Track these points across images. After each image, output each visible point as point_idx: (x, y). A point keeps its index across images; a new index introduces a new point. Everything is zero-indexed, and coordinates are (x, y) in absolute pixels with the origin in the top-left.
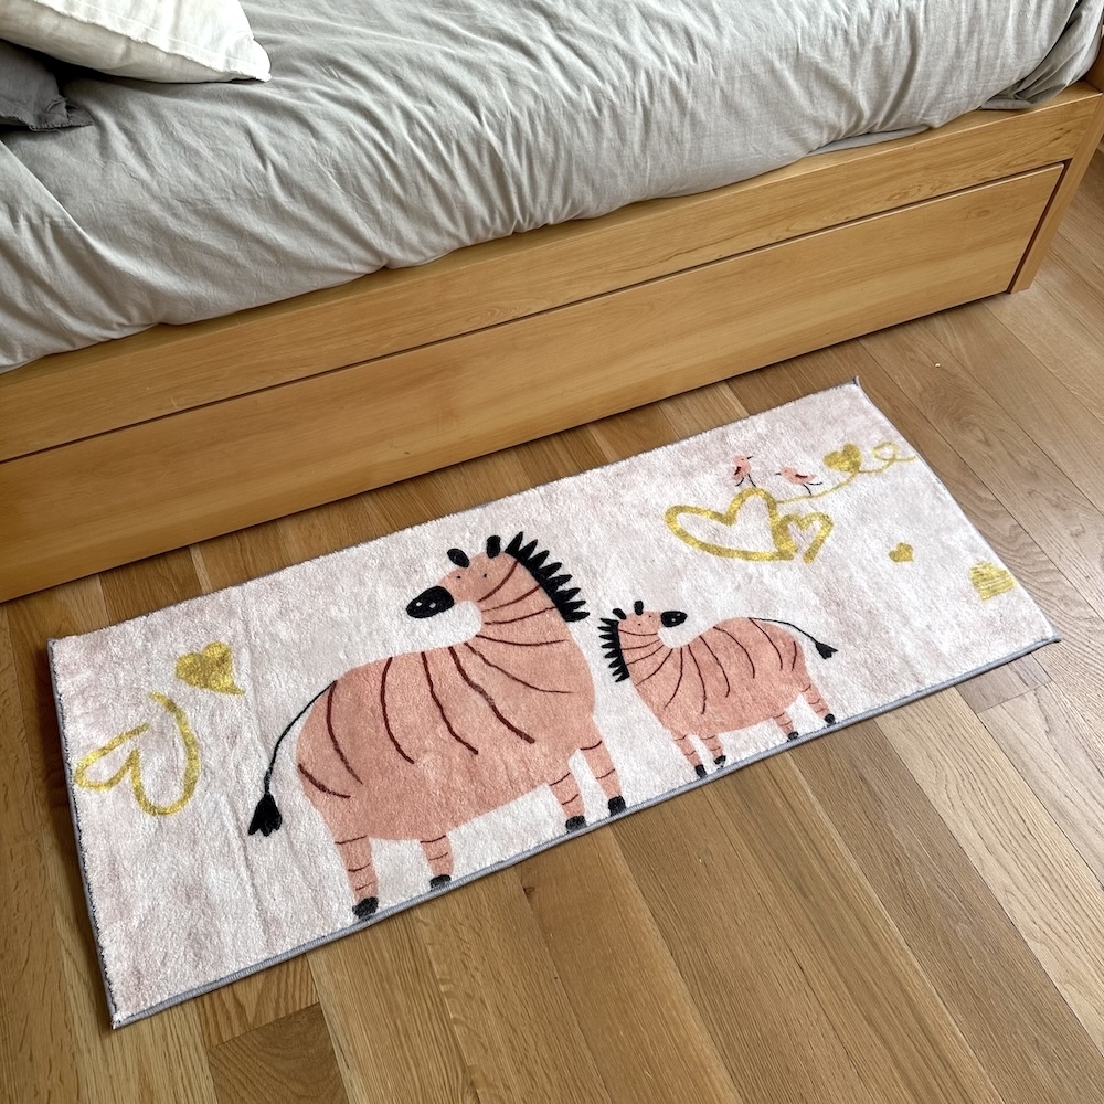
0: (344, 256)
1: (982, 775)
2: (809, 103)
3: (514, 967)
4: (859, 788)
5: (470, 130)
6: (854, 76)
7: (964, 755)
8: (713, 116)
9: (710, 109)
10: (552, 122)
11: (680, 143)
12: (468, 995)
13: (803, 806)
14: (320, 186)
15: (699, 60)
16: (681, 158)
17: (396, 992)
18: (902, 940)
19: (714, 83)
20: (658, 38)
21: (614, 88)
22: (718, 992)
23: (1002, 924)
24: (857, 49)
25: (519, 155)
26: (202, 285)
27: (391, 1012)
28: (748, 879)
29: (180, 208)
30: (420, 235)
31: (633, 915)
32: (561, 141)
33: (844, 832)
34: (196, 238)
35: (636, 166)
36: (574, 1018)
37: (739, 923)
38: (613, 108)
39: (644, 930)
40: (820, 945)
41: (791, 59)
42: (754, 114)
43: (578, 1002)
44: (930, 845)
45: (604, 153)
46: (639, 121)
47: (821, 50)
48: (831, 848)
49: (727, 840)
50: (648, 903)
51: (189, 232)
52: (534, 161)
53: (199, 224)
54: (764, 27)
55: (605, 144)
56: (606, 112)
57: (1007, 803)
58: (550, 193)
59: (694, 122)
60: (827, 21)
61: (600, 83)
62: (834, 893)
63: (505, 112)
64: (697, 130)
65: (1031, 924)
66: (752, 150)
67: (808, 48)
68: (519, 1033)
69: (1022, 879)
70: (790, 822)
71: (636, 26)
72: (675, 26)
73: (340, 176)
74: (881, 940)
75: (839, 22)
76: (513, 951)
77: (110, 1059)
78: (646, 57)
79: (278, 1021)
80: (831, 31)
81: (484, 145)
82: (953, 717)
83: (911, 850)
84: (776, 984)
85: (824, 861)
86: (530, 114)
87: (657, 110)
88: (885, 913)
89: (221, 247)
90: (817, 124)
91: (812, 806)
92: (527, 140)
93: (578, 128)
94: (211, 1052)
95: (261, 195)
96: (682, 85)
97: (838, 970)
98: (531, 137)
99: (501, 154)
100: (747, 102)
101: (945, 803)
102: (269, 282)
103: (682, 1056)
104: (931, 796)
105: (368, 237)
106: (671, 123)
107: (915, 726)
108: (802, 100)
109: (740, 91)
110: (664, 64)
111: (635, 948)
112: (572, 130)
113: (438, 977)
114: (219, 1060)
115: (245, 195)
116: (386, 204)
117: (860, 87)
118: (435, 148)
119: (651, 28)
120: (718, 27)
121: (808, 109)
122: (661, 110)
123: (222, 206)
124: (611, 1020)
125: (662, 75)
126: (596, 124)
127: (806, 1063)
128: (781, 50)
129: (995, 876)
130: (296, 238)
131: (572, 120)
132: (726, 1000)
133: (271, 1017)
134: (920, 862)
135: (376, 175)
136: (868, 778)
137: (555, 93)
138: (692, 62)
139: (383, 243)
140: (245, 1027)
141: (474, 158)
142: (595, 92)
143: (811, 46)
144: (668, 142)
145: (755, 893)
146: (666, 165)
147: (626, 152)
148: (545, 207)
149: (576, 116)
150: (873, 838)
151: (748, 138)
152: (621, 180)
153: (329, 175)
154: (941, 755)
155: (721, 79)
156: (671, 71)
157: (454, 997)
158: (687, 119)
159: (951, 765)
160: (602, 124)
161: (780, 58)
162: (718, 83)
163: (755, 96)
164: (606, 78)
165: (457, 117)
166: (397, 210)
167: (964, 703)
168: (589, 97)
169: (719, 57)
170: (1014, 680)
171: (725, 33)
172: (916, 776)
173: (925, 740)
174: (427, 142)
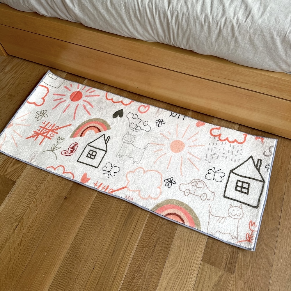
1: (184, 276)
2: (284, 55)
4: (152, 247)
5: (164, 10)
8: (244, 42)
9: (243, 39)
10: (188, 19)
11: (229, 45)
12: (36, 206)
14: (119, 7)
15: (246, 22)
16: (229, 50)
17: (28, 192)
19: (247, 32)
20: (240, 9)
21: (213, 18)
27: (23, 195)
30: (143, 32)
31: (77, 223)
32: (189, 26)
34: (86, 6)
35: (212, 45)
36: (47, 229)
37: (93, 246)
38: (209, 23)
39: (76, 227)
40: (103, 268)
41: (281, 37)
42: (261, 49)
45: (202, 36)
46: (217, 32)
49: (111, 228)
51: (86, 4)
52: (179, 28)
54: (277, 22)
55: (203, 33)
58: (182, 39)
61: (209, 14)
63: (176, 10)
64: (237, 44)
66: (257, 60)
70: (128, 238)
72: (248, 8)
73: (125, 6)
76: (51, 206)
78: (230, 13)
79: (8, 178)
81: (166, 16)
83: (146, 272)
84: (86, 265)
85: (124, 253)
87: (224, 31)
89: (92, 11)
91: (137, 240)
92: (179, 21)
93: (196, 24)
95: (104, 2)
96: (236, 28)
98: (180, 20)
99: (170, 21)
100: (259, 43)
101: (167, 271)
103: (54, 257)
105: (128, 26)
106: (227, 37)
109: (257, 39)
110: (234, 18)
111: (70, 229)
112: (194, 24)
113: (36, 197)
116: (135, 20)
118: (153, 11)
120: (262, 15)
122: (225, 32)
125: (231, 21)
126: (202, 26)
128: (279, 32)
130: (110, 17)
131: (195, 21)
133: (8, 177)
135: (134, 10)
136: (156, 247)
137: (194, 11)
138: (243, 22)
139: (132, 29)
140: (4, 175)
141: (162, 19)
142: (206, 16)
144: (225, 42)
145: (103, 244)
146: (222, 49)
147: (209, 39)
148: (180, 42)
149: (197, 21)
150: (141, 261)
151: (256, 55)
152: (206, 47)
153: (123, 5)
154: (180, 261)
155: (251, 32)
156: (235, 21)
157: (34, 204)
158: (234, 39)
159: (180, 265)
160: (204, 27)
161: (277, 35)
162: (250, 32)
163: (262, 43)
164: (212, 13)
165: (163, 5)
166: (138, 23)
167: (202, 255)
168: (203, 17)
169: (254, 24)
170: (223, 264)
171: (263, 18)
172: (168, 259)
173: (181, 254)
174: (151, 8)
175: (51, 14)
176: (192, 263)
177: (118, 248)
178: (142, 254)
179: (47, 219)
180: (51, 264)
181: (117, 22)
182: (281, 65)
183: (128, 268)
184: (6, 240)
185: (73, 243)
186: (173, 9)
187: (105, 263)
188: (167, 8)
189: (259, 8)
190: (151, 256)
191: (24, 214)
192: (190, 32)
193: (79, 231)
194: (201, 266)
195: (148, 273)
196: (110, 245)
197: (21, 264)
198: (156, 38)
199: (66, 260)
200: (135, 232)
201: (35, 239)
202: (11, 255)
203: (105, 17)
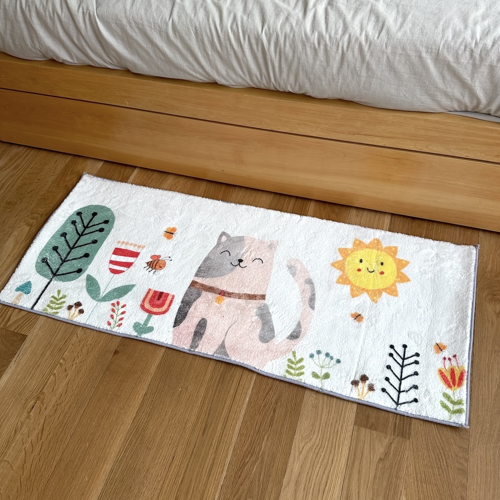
0: (192, 68)
1: (328, 452)
2: (441, 81)
4: (269, 413)
5: (256, 33)
6: (473, 77)
7: (330, 436)
8: (380, 69)
9: (379, 64)
10: (294, 43)
13: (239, 402)
14: (187, 35)
15: (380, 38)
18: (221, 483)
19: (383, 52)
20: (368, 22)
21: (330, 37)
22: (137, 439)
24: (478, 62)
25: (275, 52)
26: (137, 58)
27: (42, 355)
28: (189, 410)
29: (133, 24)
30: (227, 71)
31: (139, 388)
32: (296, 53)
33: (244, 424)
34: (136, 38)
35: (333, 79)
36: (86, 405)
37: (170, 423)
38: (326, 46)
39: (137, 396)
40: (189, 456)
41: (433, 54)
42: (406, 76)
43: (93, 401)
44: (274, 459)
45: (317, 67)
46: (338, 57)
47: (453, 55)
48: (233, 425)
49: (198, 390)
50: (148, 389)
51: (134, 35)
52: (282, 60)
53: (138, 33)
54: (424, 34)
55: (318, 62)
56: (322, 47)
57: (327, 472)
58: (288, 76)
59: (369, 68)
60: (463, 41)
61: (324, 33)
62: (215, 442)
63: (274, 31)
64: (370, 73)
66: (403, 95)
67: (445, 52)
70: (228, 402)
71: (364, 13)
72: (381, 19)
73: (196, 33)
75: (470, 44)
78: (355, 28)
80: (463, 48)
81: (260, 42)
82: (342, 418)
83: (264, 453)
84: (159, 455)
85: (224, 428)
86: (285, 35)
87: (349, 55)
88: (226, 468)
89: (144, 46)
90: (446, 94)
91: (243, 404)
92: (280, 47)
93: (306, 49)
95: (164, 30)
96: (366, 48)
97: (185, 471)
98: (282, 46)
99: (266, 49)
100: (402, 68)
101: (299, 448)
102: (162, 68)
103: (103, 449)
105: (203, 64)
106: (355, 64)
107: (320, 408)
108: (437, 79)
109: (398, 61)
110: (361, 34)
111: (128, 400)
112: (303, 50)
113: (64, 356)
115: (158, 28)
116: (213, 53)
117: (477, 84)
118: (239, 35)
119: (369, 16)
120: (401, 26)
121: (441, 85)
122: (351, 56)
123: (148, 29)
125: (357, 39)
126: (315, 51)
128: (428, 48)
130: (174, 53)
131: (304, 45)
132: (137, 444)
135: (211, 38)
136: (277, 411)
137: (301, 29)
138: (376, 38)
139: (209, 69)
141: (254, 46)
142: (320, 37)
143: (448, 51)
144: (352, 73)
145: (187, 417)
146: (350, 84)
147: (329, 70)
149: (306, 44)
150: (253, 437)
151: (400, 87)
152: (324, 83)
153: (192, 31)
154: (319, 429)
155: (389, 51)
156: (363, 38)
157: (61, 367)
158: (365, 65)
159: (319, 436)
160: (319, 52)
161: (427, 52)
162: (387, 52)
163: (407, 67)
164: (329, 31)
165: (254, 25)
166: (217, 57)
167: (354, 416)
168: (316, 37)
169: (391, 40)
170: (390, 425)
171: (403, 30)
172: (298, 427)
173: (319, 417)
174: (236, 31)
175: (78, 59)
176: (340, 430)
177: (213, 421)
178: (255, 425)
179: (86, 390)
180: (98, 460)
181: (186, 59)
182: (440, 99)
183: (232, 451)
184: (15, 430)
185: (134, 422)
186: (269, 30)
187: (193, 447)
188: (261, 29)
189: (396, 18)
190: (269, 426)
191: (44, 386)
192: (299, 63)
193: (143, 402)
194: (355, 433)
195: (266, 455)
196: (198, 418)
197: (44, 466)
198: (248, 79)
199: (123, 452)
200: (239, 392)
201: (66, 423)
202: (26, 454)
203: (166, 54)
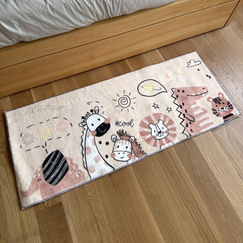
1: (213, 147)
3: (106, 193)
4: (185, 150)
7: (209, 142)
12: (96, 200)
13: (173, 155)
17: (79, 199)
18: (194, 187)
22: (152, 199)
23: (216, 183)
27: (78, 204)
28: (160, 172)
31: (134, 181)
33: (182, 161)
36: (120, 205)
37: (158, 183)
39: (136, 184)
40: (175, 188)
43: (121, 201)
44: (201, 164)
48: (179, 165)
49: (155, 163)
57: (218, 154)
62: (179, 176)
65: (223, 183)
68: (107, 209)
69: (221, 172)
70: (170, 158)
74: (189, 187)
76: (106, 189)
77: (13, 216)
79: (52, 206)
82: (207, 133)
83: (197, 165)
84: (165, 197)
85: (177, 168)
88: (190, 180)
91: (175, 154)
94: (37, 214)
97: (179, 194)
101: (204, 154)
104: (202, 152)
111: (134, 189)
113: (89, 196)
114: (39, 215)
124: (128, 205)
127: (172, 216)
129: (215, 172)
132: (154, 201)
133: (50, 205)
134: (199, 168)
136: (187, 148)
140: (44, 208)
145: (161, 175)
150: (188, 162)
154: (204, 142)
172: (198, 147)
177: (171, 169)
178: (185, 158)
179: (114, 200)
183: (186, 173)
185: (145, 194)
190: (190, 154)
193: (140, 184)
194: (215, 135)
196: (165, 172)
199: (152, 208)
201: (119, 219)
